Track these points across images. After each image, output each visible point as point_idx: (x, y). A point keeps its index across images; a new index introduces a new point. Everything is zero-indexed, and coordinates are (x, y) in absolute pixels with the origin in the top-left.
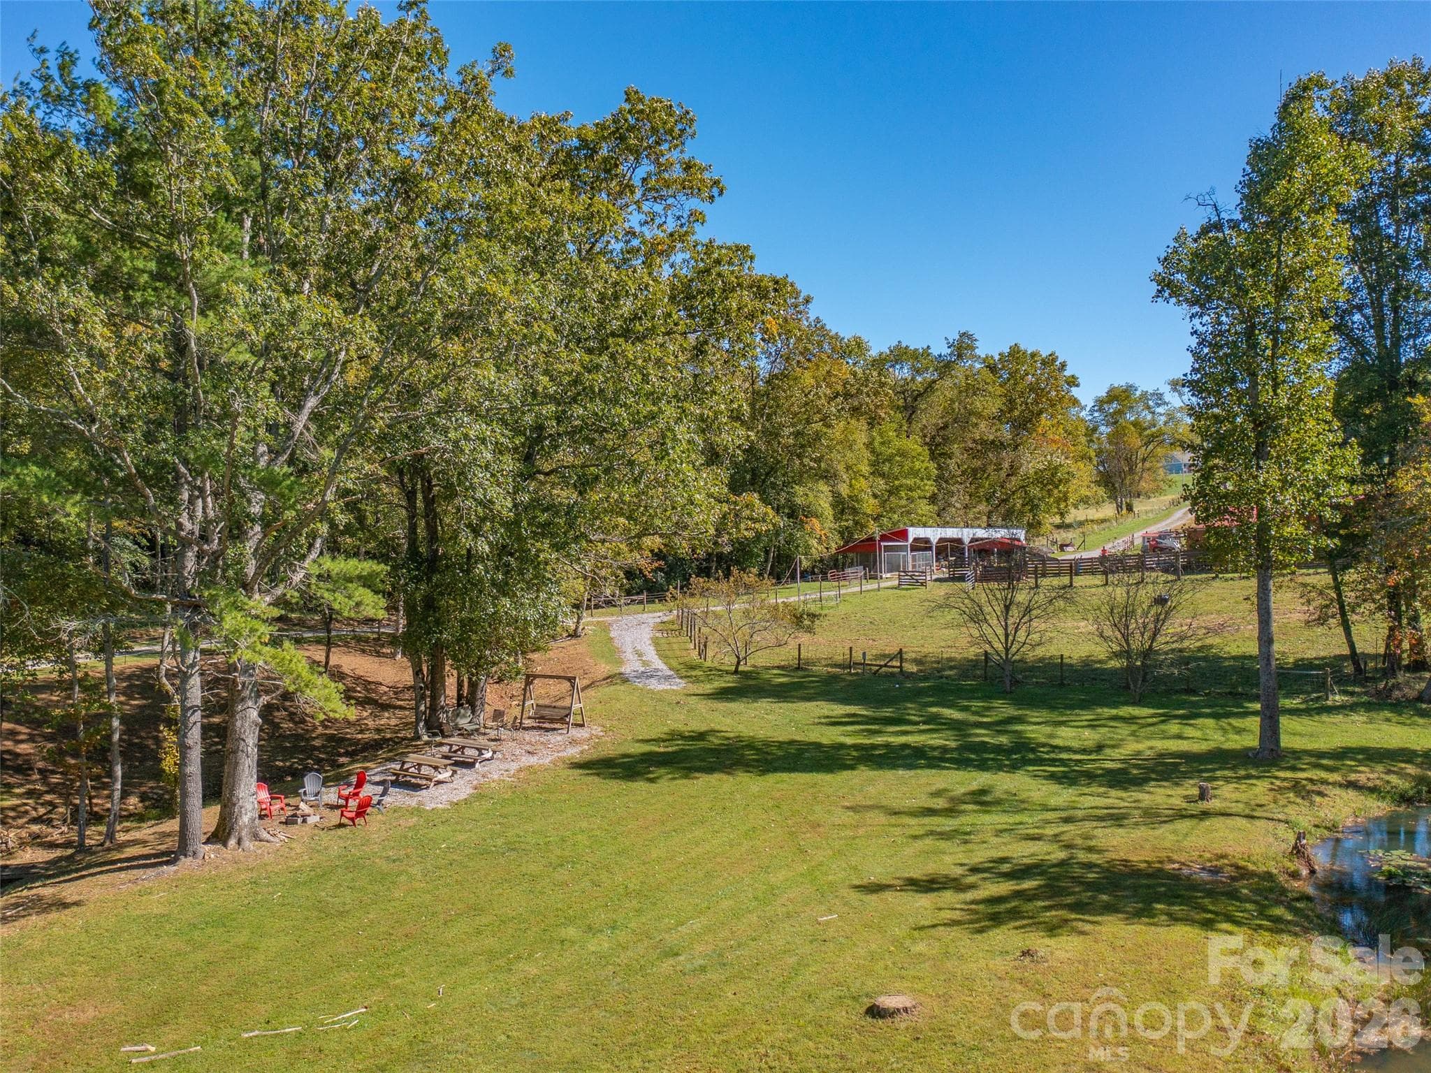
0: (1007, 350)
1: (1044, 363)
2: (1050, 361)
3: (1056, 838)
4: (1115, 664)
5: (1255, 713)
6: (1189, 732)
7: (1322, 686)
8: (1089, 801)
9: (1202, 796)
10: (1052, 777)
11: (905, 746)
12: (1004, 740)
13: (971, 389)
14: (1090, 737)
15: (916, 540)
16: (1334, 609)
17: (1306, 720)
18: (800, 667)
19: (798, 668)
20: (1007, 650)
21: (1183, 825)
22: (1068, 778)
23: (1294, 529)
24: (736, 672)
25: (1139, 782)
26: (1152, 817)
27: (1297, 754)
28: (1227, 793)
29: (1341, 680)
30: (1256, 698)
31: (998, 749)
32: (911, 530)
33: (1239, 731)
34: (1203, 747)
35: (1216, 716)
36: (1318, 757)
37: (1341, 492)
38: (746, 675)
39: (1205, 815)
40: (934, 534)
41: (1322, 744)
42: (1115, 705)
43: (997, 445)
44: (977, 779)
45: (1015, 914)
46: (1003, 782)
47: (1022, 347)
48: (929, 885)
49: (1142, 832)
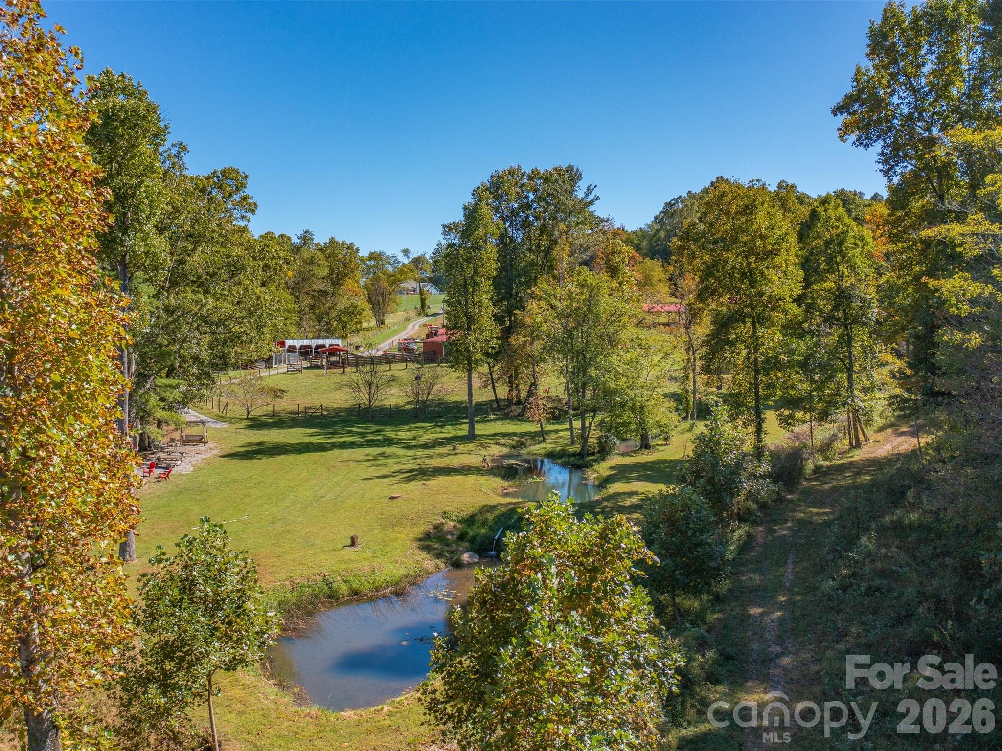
0: (328, 241)
1: (348, 248)
2: (350, 247)
3: (414, 463)
4: (409, 407)
5: (466, 423)
6: (443, 430)
7: (487, 413)
8: (419, 453)
9: (454, 449)
10: (403, 447)
11: (345, 442)
12: (379, 437)
13: (311, 261)
14: (410, 435)
15: (290, 347)
16: (490, 382)
17: (482, 425)
18: (274, 414)
19: (274, 415)
20: (370, 402)
21: (451, 457)
22: (409, 447)
23: (478, 356)
24: (247, 418)
25: (433, 447)
26: (440, 456)
27: (481, 436)
28: (461, 448)
29: (493, 410)
30: (466, 417)
31: (378, 440)
32: (287, 341)
33: (460, 430)
34: (449, 436)
35: (452, 425)
36: (488, 436)
37: (494, 343)
38: (252, 419)
39: (456, 454)
40: (298, 343)
41: (488, 433)
42: (415, 423)
43: (324, 293)
44: (380, 450)
45: (414, 479)
46: (388, 450)
47: (336, 239)
48: (384, 477)
49: (438, 460)
